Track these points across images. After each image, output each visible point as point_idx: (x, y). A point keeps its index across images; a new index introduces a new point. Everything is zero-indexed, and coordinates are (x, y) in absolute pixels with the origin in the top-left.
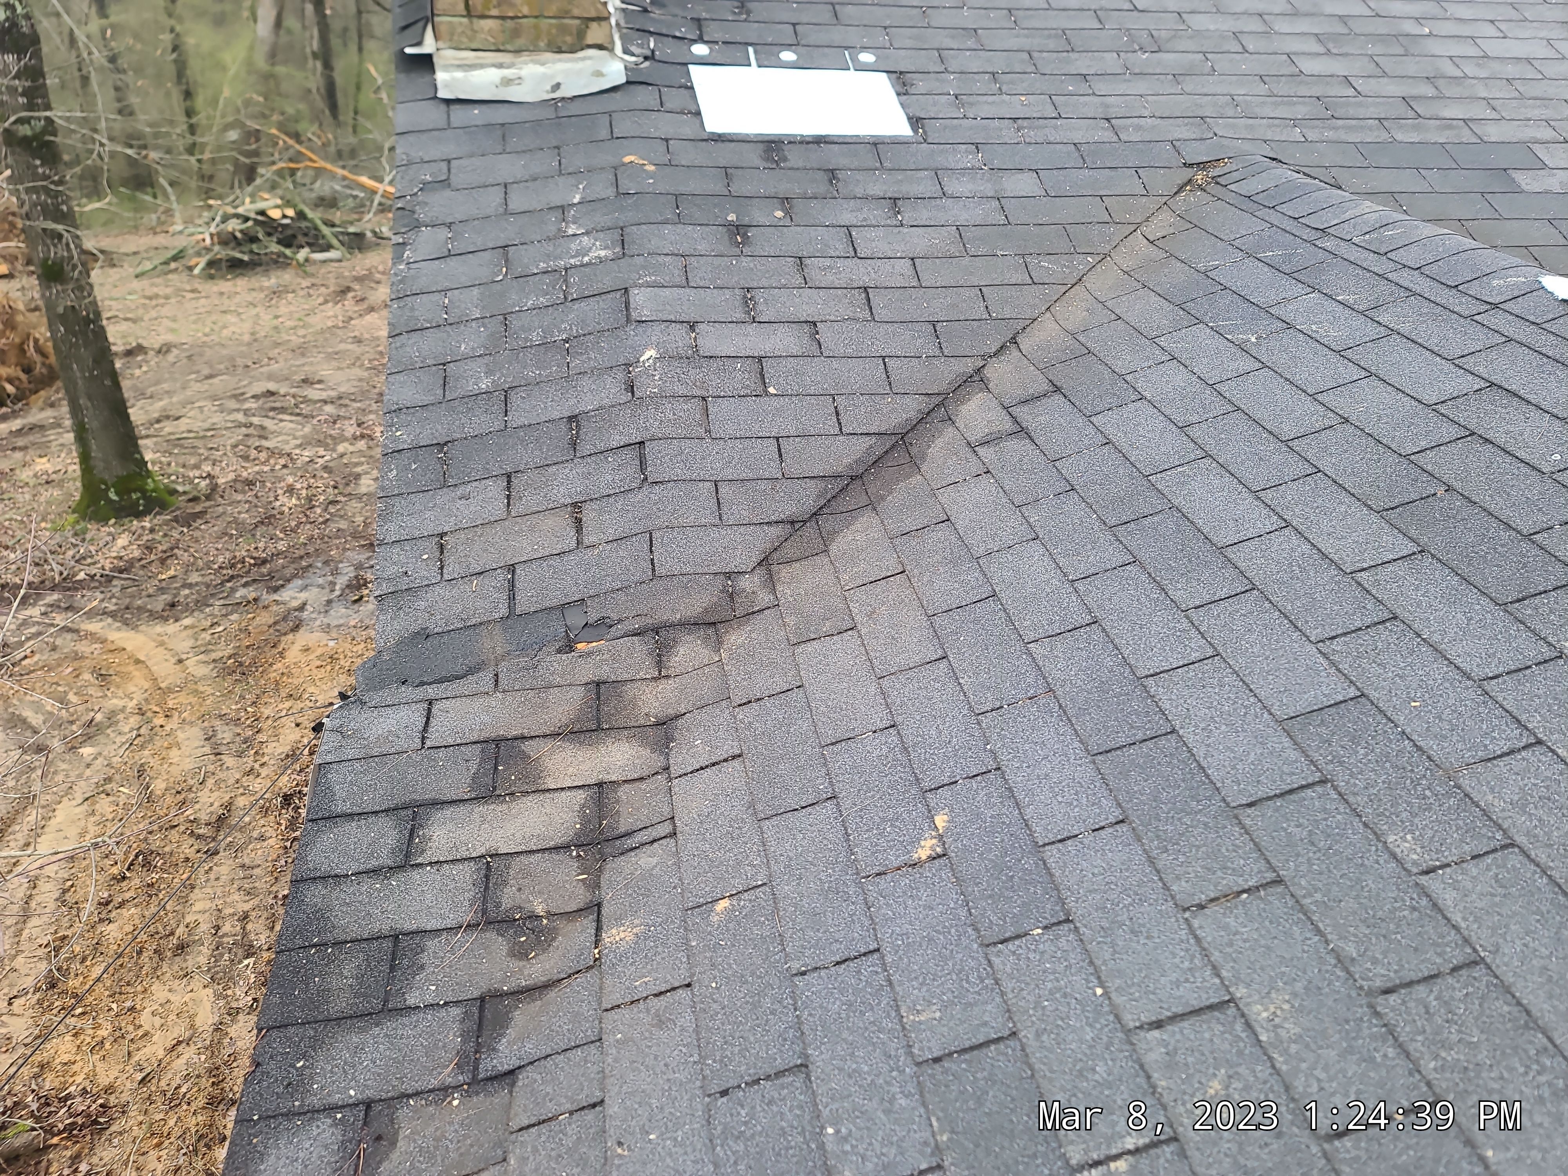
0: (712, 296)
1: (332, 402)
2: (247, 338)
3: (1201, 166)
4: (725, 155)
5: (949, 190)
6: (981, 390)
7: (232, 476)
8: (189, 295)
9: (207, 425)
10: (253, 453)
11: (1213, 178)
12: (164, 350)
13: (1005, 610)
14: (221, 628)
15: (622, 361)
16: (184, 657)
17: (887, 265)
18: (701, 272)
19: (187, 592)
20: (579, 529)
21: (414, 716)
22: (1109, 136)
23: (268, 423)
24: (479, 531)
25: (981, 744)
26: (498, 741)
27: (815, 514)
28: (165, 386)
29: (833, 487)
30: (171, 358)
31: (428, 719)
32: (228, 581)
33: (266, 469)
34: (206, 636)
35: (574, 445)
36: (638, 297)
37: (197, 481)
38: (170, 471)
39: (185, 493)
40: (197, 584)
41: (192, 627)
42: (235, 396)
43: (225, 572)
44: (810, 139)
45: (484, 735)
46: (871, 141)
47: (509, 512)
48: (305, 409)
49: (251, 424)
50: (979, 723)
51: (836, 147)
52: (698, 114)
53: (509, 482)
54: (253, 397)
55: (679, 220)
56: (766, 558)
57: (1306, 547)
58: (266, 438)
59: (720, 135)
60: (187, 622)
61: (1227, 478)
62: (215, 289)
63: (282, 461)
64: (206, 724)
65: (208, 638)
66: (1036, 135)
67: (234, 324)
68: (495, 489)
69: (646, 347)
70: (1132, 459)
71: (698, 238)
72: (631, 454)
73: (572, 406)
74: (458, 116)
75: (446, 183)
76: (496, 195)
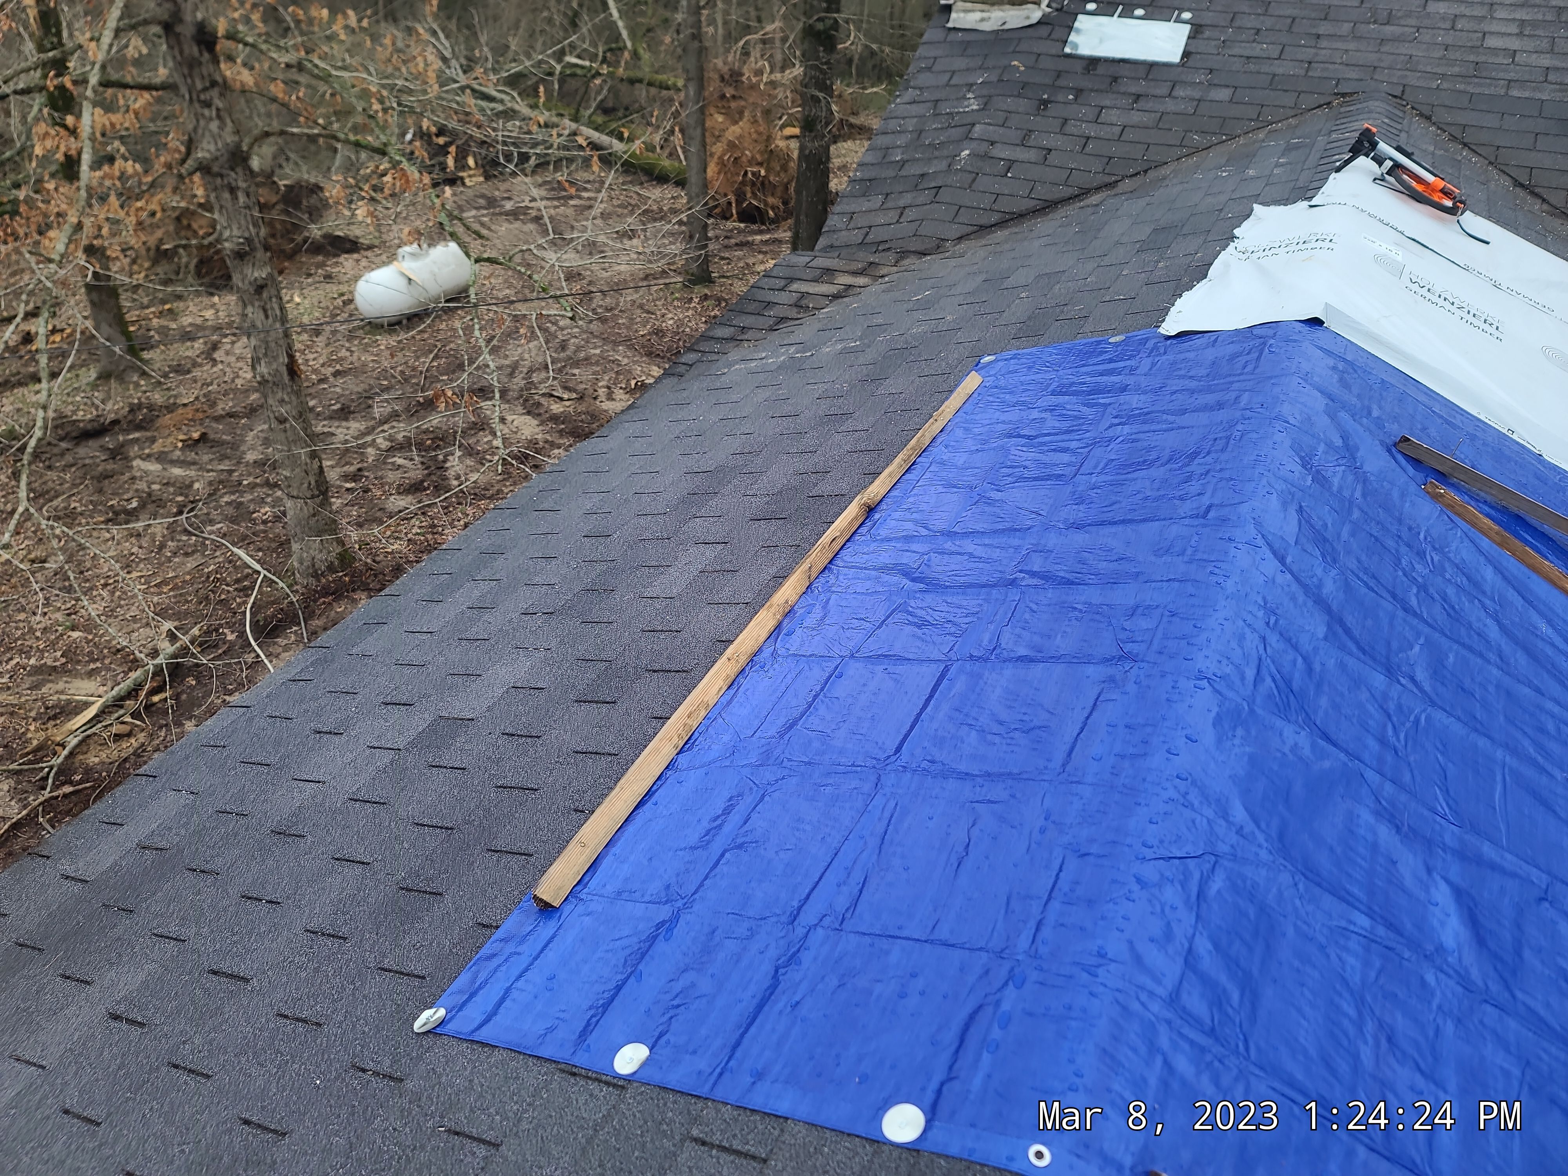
0: (1011, 132)
3: (1345, 95)
4: (1065, 65)
5: (1174, 93)
6: (1109, 189)
11: (1343, 102)
17: (1108, 129)
18: (1013, 120)
20: (901, 216)
22: (1301, 72)
24: (867, 213)
26: (828, 270)
27: (994, 224)
29: (1009, 217)
35: (917, 185)
36: (978, 128)
44: (1117, 60)
45: (825, 268)
46: (1150, 63)
47: (880, 207)
51: (1128, 66)
52: (1066, 42)
53: (886, 197)
55: (1019, 95)
56: (962, 236)
59: (1069, 54)
66: (1254, 68)
68: (880, 199)
69: (966, 149)
71: (1023, 105)
72: (934, 191)
73: (925, 170)
74: (952, 36)
75: (929, 69)
76: (947, 76)
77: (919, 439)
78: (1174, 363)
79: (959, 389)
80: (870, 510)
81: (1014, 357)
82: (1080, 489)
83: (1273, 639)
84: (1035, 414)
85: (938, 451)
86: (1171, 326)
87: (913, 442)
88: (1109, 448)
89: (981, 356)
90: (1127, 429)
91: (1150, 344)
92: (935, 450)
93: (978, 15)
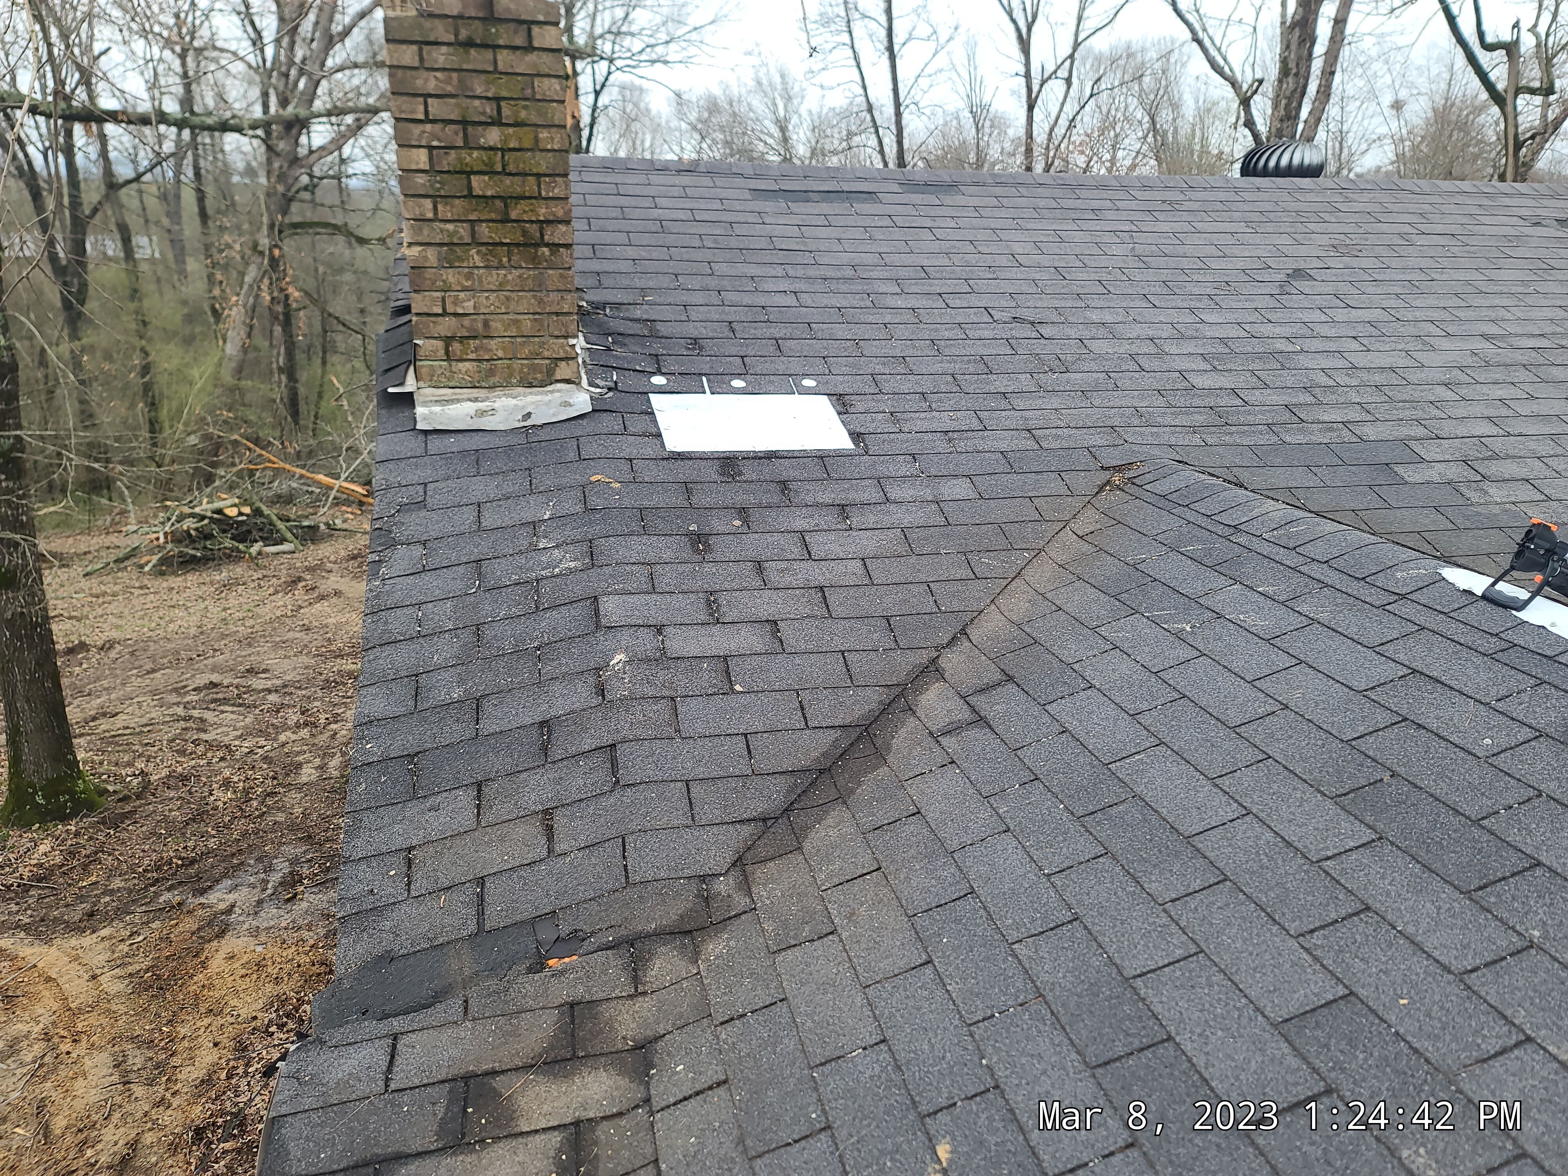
0: (678, 601)
1: (276, 691)
2: (193, 631)
3: (1118, 469)
4: (684, 471)
5: (892, 496)
6: (937, 680)
7: (165, 772)
8: (137, 592)
9: (144, 721)
10: (190, 747)
11: (1129, 479)
12: (107, 647)
13: (985, 909)
14: (141, 938)
15: (592, 665)
16: (98, 972)
17: (840, 567)
18: (667, 577)
19: (107, 899)
20: (550, 837)
21: (377, 1053)
22: (1031, 444)
23: (209, 716)
24: (448, 843)
25: (976, 1059)
26: (467, 1078)
27: (786, 810)
28: (105, 683)
29: (803, 781)
30: (113, 654)
31: (393, 1057)
32: (153, 885)
33: (202, 762)
34: (124, 948)
35: (545, 750)
36: (607, 604)
37: (129, 779)
38: (101, 770)
39: (115, 791)
40: (119, 889)
41: (111, 937)
42: (176, 690)
43: (149, 875)
44: (762, 455)
45: (454, 1071)
46: (818, 454)
47: (479, 822)
48: (249, 699)
49: (191, 717)
50: (971, 1035)
51: (786, 462)
52: (659, 435)
53: (479, 791)
54: (194, 690)
55: (645, 531)
56: (740, 858)
57: (1269, 835)
58: (205, 731)
59: (679, 454)
60: (105, 932)
61: (1184, 766)
62: (165, 584)
63: (220, 754)
64: (116, 1048)
65: (126, 949)
66: (966, 445)
67: (182, 618)
68: (465, 798)
69: (615, 651)
70: (1090, 747)
71: (662, 547)
72: (603, 758)
73: (544, 711)
74: (435, 444)
75: (422, 504)
76: (470, 514)
93: (469, 408)
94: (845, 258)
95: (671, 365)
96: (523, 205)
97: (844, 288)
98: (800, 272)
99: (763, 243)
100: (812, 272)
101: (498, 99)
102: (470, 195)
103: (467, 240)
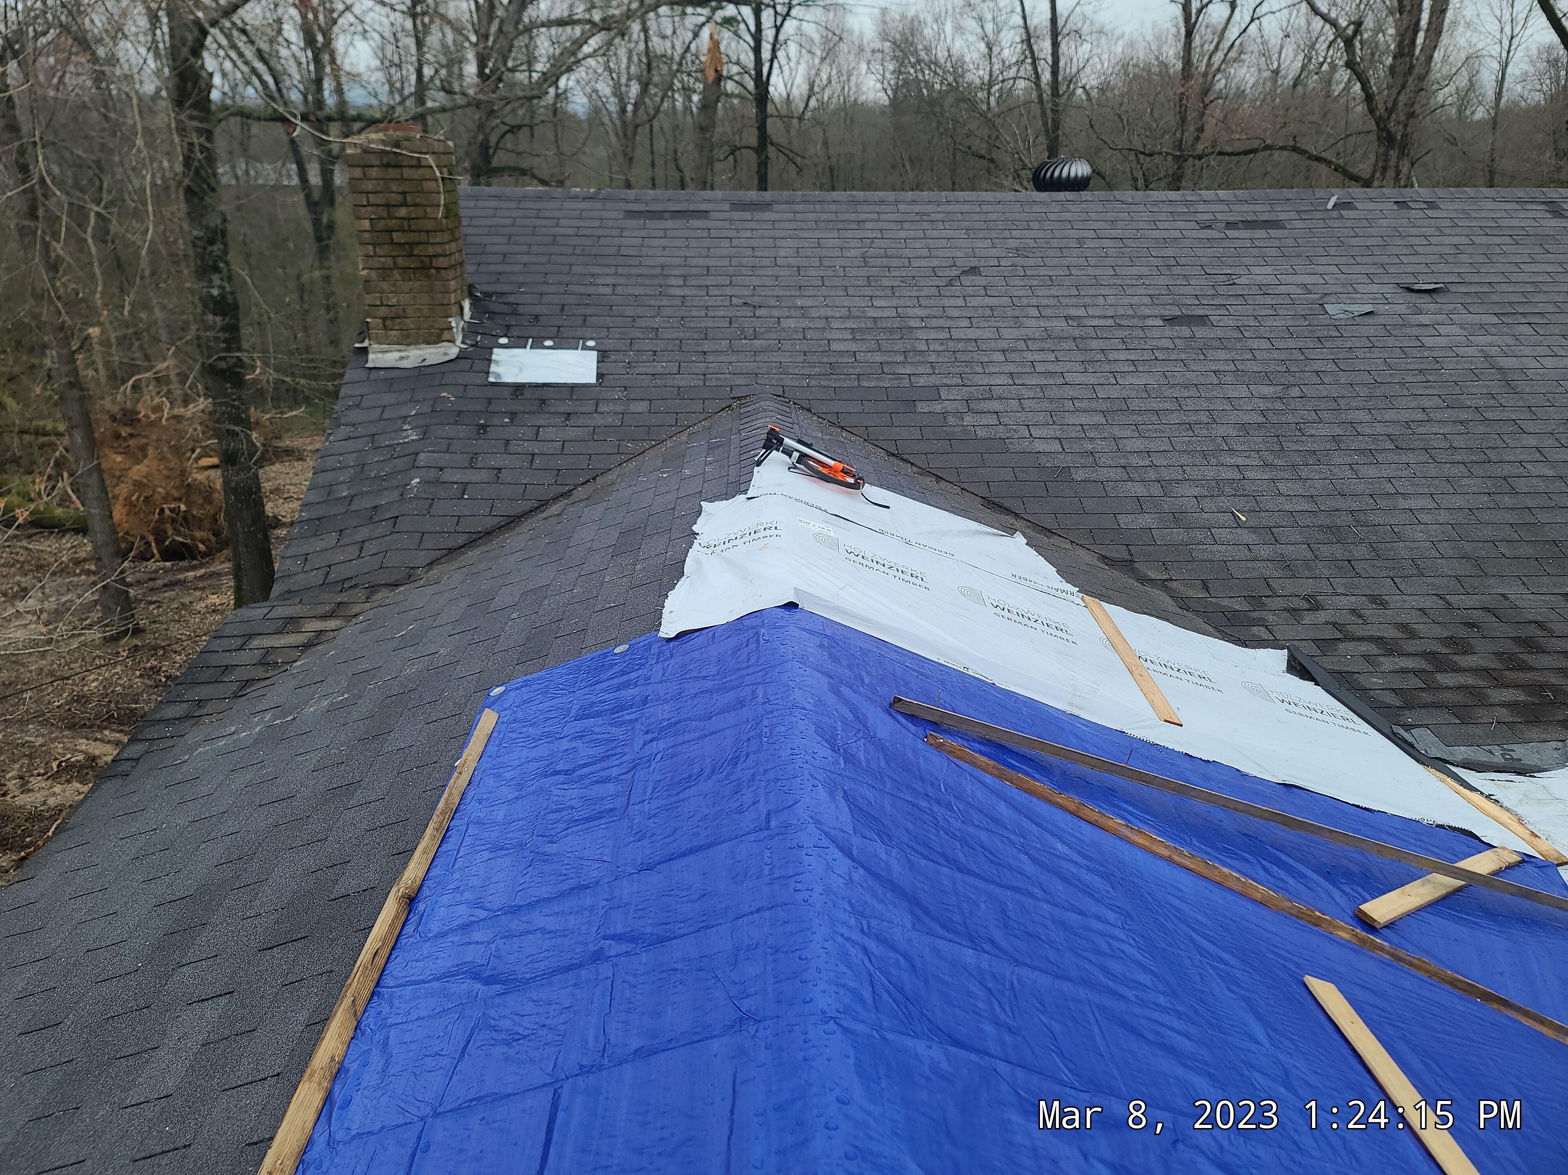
0: (457, 457)
3: (739, 398)
4: (491, 392)
5: (600, 409)
11: (740, 405)
15: (403, 483)
17: (549, 445)
18: (456, 446)
20: (360, 551)
21: (265, 611)
22: (700, 382)
24: (323, 552)
26: (291, 618)
27: (461, 546)
29: (476, 536)
31: (270, 611)
35: (371, 518)
36: (422, 456)
44: (540, 385)
45: (288, 616)
46: (572, 385)
47: (337, 545)
51: (552, 389)
52: (488, 372)
53: (340, 533)
55: (456, 423)
56: (433, 562)
59: (495, 383)
66: (660, 382)
68: (335, 536)
69: (416, 478)
71: (462, 431)
72: (392, 521)
73: (377, 502)
74: (374, 375)
75: (358, 406)
76: (378, 411)
77: (447, 799)
78: (684, 665)
79: (476, 732)
80: (411, 901)
81: (526, 684)
82: (636, 821)
83: (872, 945)
84: (565, 744)
85: (472, 809)
86: (669, 629)
87: (441, 805)
88: (652, 769)
89: (490, 688)
90: (661, 745)
91: (655, 649)
92: (469, 808)
93: (396, 355)
94: (661, 260)
95: (515, 332)
96: (420, 247)
97: (648, 282)
98: (626, 270)
99: (612, 251)
100: (634, 271)
101: (404, 193)
102: (392, 243)
103: (392, 266)
